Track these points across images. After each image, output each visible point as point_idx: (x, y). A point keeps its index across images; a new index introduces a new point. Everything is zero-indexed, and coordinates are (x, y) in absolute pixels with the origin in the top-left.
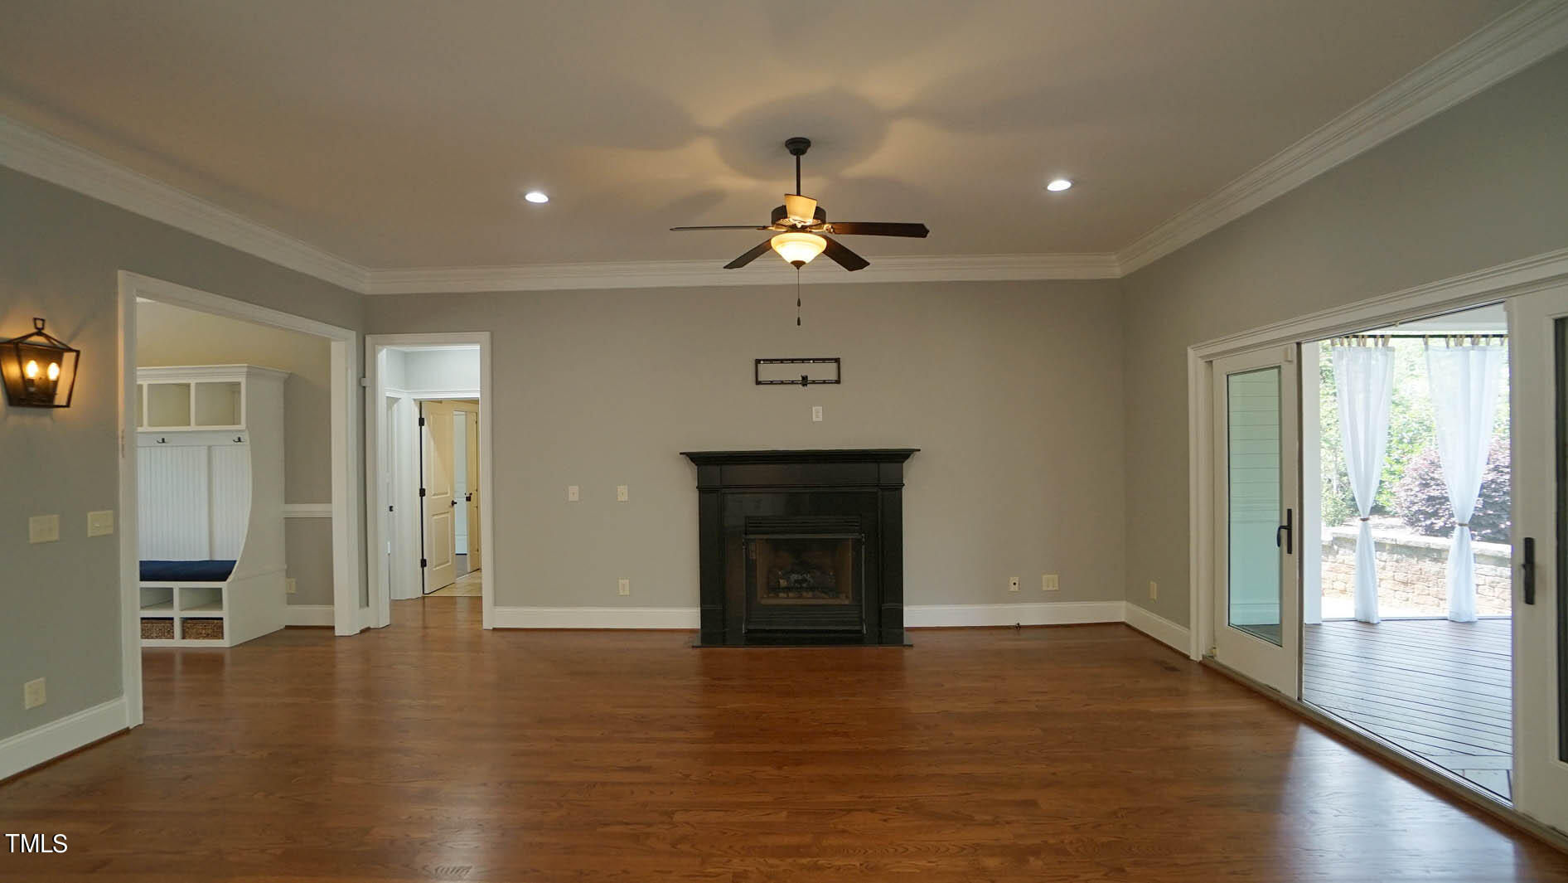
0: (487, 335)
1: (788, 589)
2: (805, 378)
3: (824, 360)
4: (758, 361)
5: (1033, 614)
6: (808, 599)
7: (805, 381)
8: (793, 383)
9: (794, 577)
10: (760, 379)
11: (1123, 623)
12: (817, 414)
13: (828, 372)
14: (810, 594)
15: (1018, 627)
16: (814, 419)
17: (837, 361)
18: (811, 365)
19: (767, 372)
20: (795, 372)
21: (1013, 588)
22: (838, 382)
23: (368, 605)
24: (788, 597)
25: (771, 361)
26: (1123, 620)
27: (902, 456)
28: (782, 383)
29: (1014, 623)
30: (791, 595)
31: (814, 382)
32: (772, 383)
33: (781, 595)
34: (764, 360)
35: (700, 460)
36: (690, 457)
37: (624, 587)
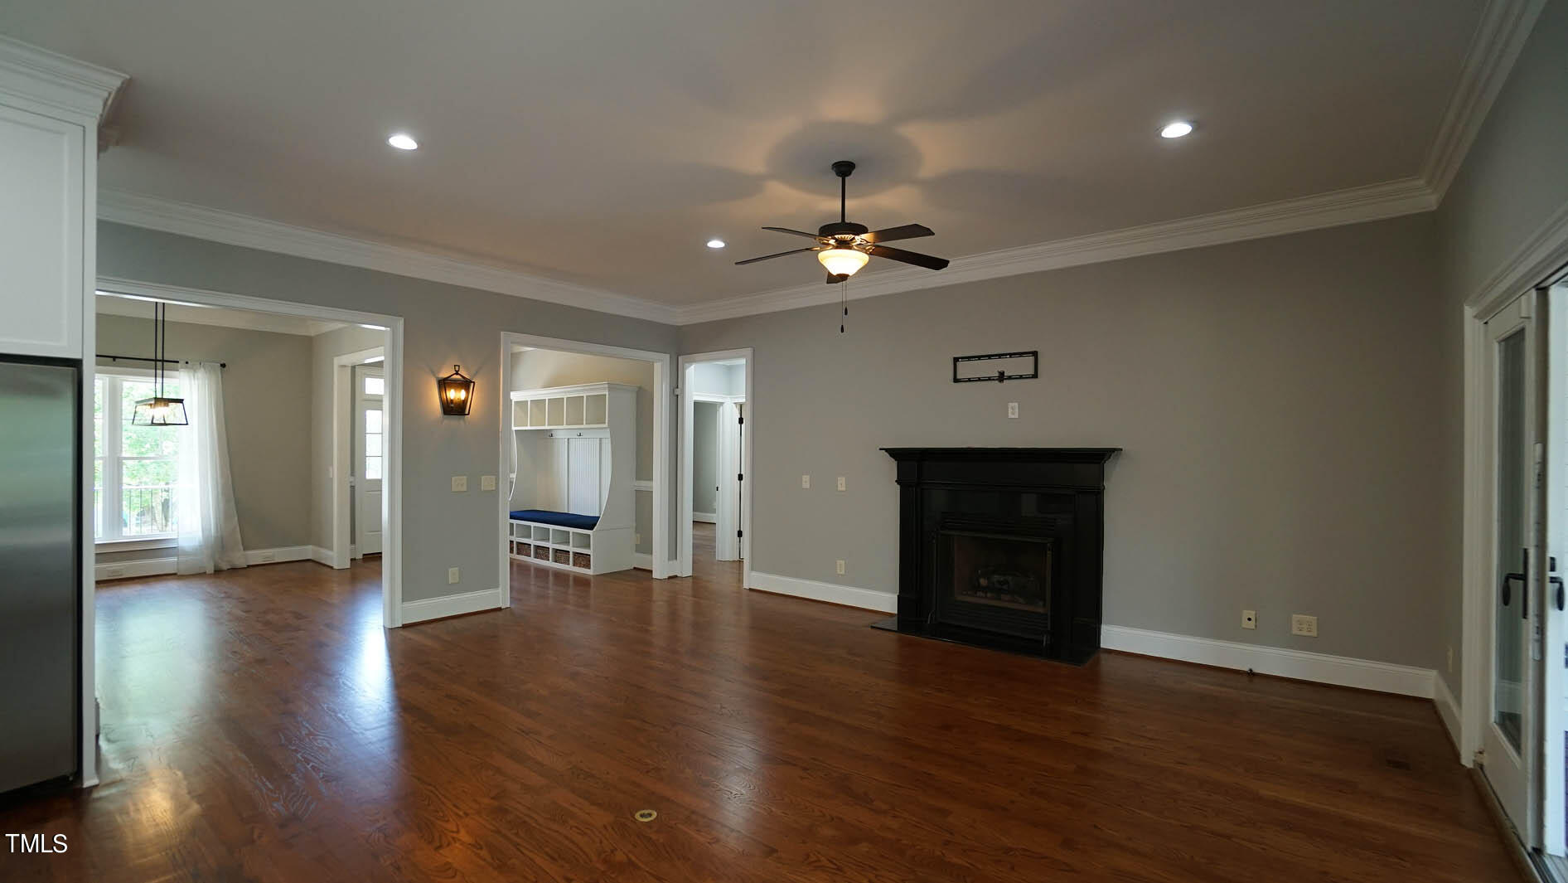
0: (748, 351)
1: (985, 589)
2: (1001, 374)
3: (1021, 354)
4: (956, 360)
6: (1005, 602)
7: (1002, 377)
8: (989, 379)
10: (959, 377)
12: (1013, 410)
13: (1025, 365)
14: (1007, 598)
15: (1251, 674)
16: (1010, 416)
17: (1035, 354)
18: (1008, 360)
19: (965, 370)
20: (991, 368)
21: (1246, 624)
22: (1036, 375)
23: (676, 558)
24: (986, 597)
25: (969, 358)
26: (1430, 696)
27: (1098, 458)
28: (979, 380)
29: (1246, 669)
30: (989, 595)
31: (1010, 378)
32: (969, 380)
33: (981, 594)
34: (962, 358)
35: (899, 457)
36: (894, 453)
37: (841, 567)
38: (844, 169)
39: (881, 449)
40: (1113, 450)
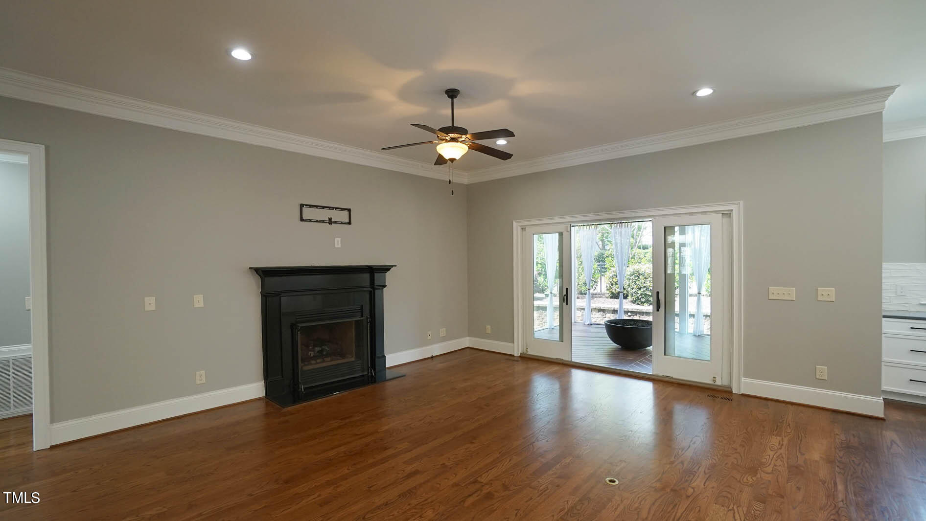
1: (315, 358)
2: (330, 219)
3: (342, 209)
4: (302, 206)
5: (437, 349)
6: (328, 363)
7: (330, 222)
8: (323, 222)
9: (317, 349)
10: (303, 218)
11: (468, 347)
12: (338, 243)
13: (343, 216)
14: (329, 359)
15: (432, 357)
16: (336, 246)
17: (349, 210)
18: (335, 211)
19: (308, 213)
20: (325, 215)
21: (429, 337)
22: (350, 223)
24: (317, 363)
25: (310, 206)
26: (468, 346)
27: (386, 269)
28: (317, 221)
29: (429, 356)
30: (318, 361)
31: (336, 222)
32: (311, 221)
33: (313, 362)
34: (306, 205)
35: (265, 274)
36: (257, 270)
37: (201, 377)
38: (452, 94)
39: (250, 268)
40: (393, 266)
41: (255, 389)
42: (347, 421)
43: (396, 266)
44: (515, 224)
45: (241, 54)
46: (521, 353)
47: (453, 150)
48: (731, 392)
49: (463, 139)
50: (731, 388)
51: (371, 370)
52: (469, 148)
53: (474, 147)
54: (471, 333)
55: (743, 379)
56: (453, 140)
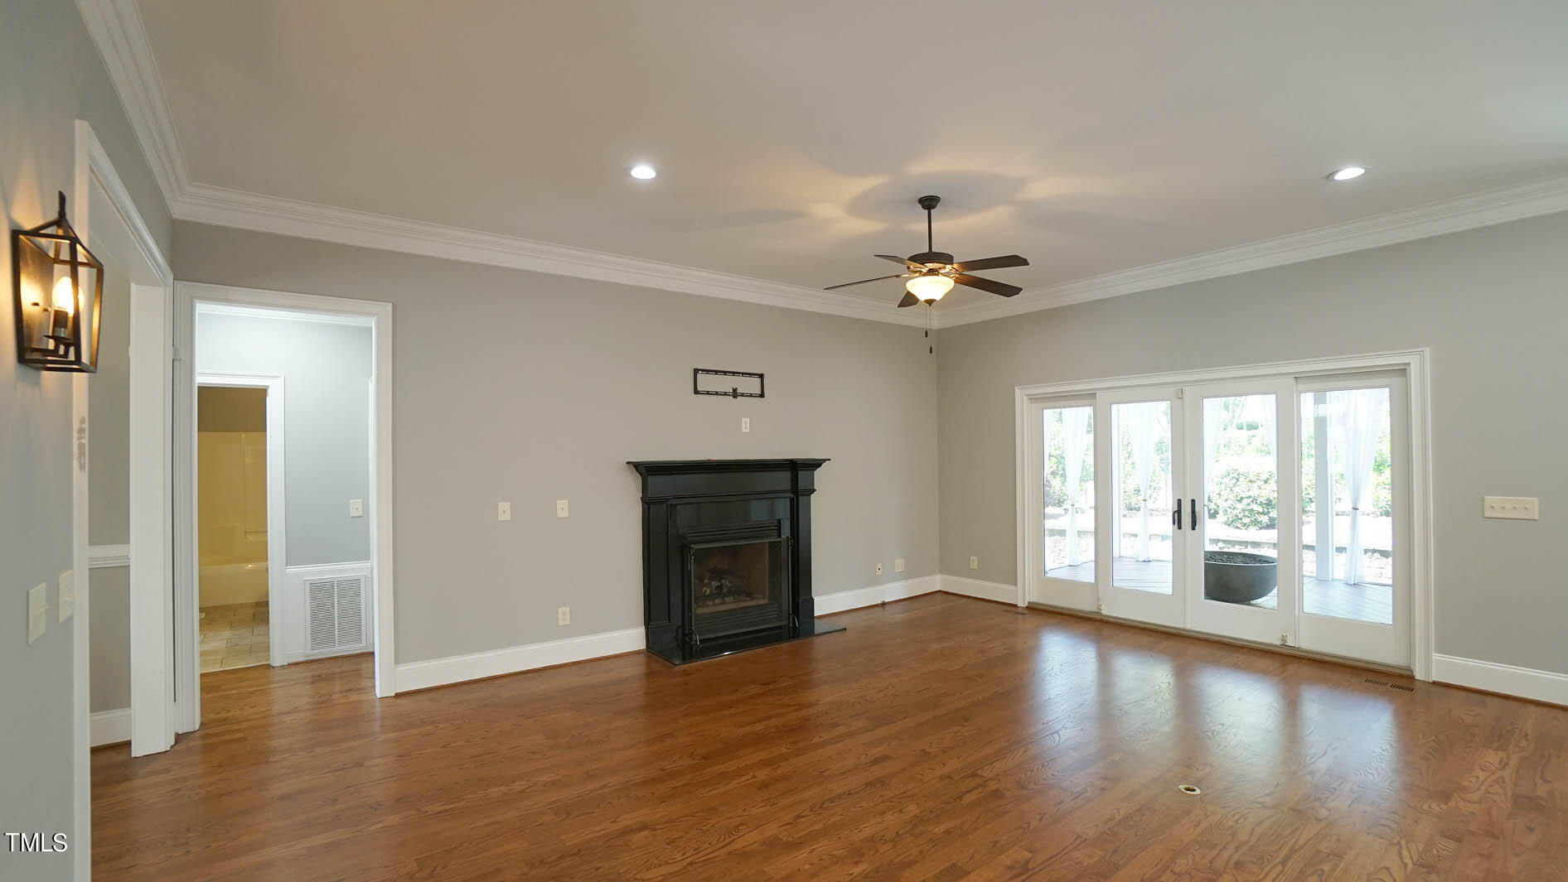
1: (711, 597)
2: (735, 390)
3: (751, 375)
4: (696, 371)
5: (894, 591)
6: (730, 605)
7: (735, 394)
8: (725, 394)
9: (715, 584)
10: (699, 389)
11: (940, 591)
12: (745, 425)
13: (753, 385)
14: (730, 599)
15: (883, 604)
16: (744, 430)
17: (761, 376)
18: (741, 378)
19: (705, 382)
20: (726, 384)
21: (879, 573)
22: (762, 395)
23: (176, 698)
24: (714, 605)
25: (708, 371)
26: (939, 589)
27: (815, 464)
28: (717, 393)
29: (879, 602)
30: (717, 601)
31: (742, 395)
32: (708, 393)
33: (711, 602)
34: (702, 370)
35: (648, 471)
36: (637, 466)
37: (564, 615)
38: (929, 203)
39: (627, 463)
40: (825, 460)
41: (632, 638)
42: (771, 686)
43: (830, 460)
44: (1017, 391)
45: (643, 172)
46: (1029, 603)
47: (931, 287)
48: (1412, 678)
49: (947, 270)
50: (1411, 671)
51: (793, 619)
52: (956, 282)
53: (963, 281)
54: (945, 568)
55: (1435, 656)
56: (932, 272)
